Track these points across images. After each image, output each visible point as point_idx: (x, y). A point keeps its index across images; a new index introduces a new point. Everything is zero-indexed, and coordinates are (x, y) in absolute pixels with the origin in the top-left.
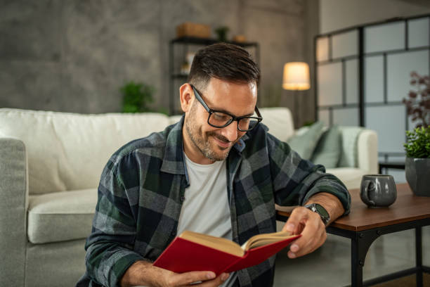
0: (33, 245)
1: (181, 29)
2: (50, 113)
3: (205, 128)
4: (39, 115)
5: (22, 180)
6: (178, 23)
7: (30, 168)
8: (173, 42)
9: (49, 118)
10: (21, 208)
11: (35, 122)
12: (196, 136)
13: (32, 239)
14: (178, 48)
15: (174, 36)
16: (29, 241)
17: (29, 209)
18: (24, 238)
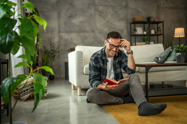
0: (85, 74)
1: (134, 19)
2: (89, 46)
3: (109, 48)
4: (87, 47)
5: (82, 60)
6: (133, 17)
7: (84, 60)
8: (131, 24)
9: (89, 48)
10: (82, 66)
11: (86, 49)
12: (107, 51)
13: (84, 73)
14: (133, 25)
15: (132, 22)
16: (84, 74)
17: (84, 66)
18: (83, 73)
